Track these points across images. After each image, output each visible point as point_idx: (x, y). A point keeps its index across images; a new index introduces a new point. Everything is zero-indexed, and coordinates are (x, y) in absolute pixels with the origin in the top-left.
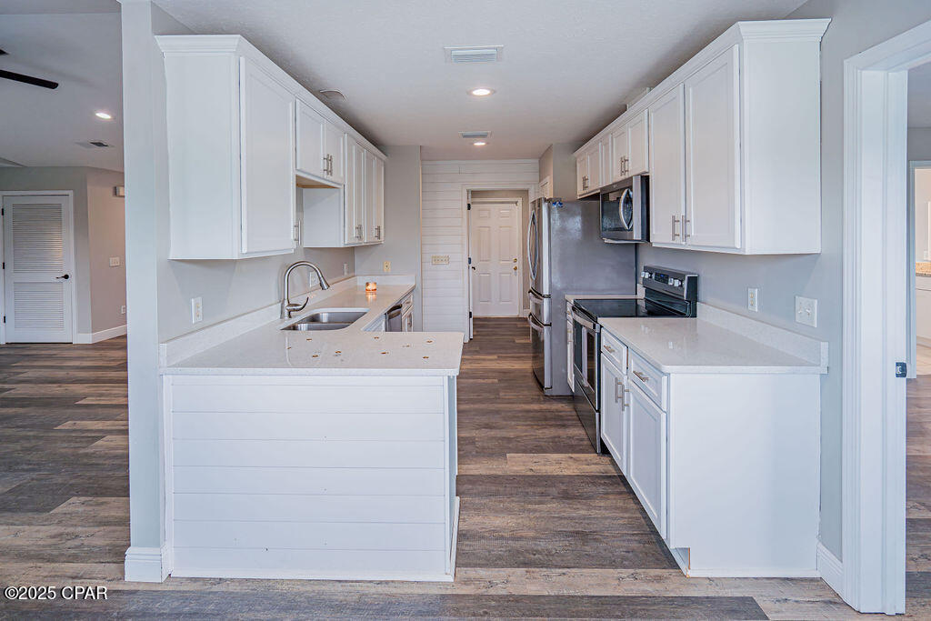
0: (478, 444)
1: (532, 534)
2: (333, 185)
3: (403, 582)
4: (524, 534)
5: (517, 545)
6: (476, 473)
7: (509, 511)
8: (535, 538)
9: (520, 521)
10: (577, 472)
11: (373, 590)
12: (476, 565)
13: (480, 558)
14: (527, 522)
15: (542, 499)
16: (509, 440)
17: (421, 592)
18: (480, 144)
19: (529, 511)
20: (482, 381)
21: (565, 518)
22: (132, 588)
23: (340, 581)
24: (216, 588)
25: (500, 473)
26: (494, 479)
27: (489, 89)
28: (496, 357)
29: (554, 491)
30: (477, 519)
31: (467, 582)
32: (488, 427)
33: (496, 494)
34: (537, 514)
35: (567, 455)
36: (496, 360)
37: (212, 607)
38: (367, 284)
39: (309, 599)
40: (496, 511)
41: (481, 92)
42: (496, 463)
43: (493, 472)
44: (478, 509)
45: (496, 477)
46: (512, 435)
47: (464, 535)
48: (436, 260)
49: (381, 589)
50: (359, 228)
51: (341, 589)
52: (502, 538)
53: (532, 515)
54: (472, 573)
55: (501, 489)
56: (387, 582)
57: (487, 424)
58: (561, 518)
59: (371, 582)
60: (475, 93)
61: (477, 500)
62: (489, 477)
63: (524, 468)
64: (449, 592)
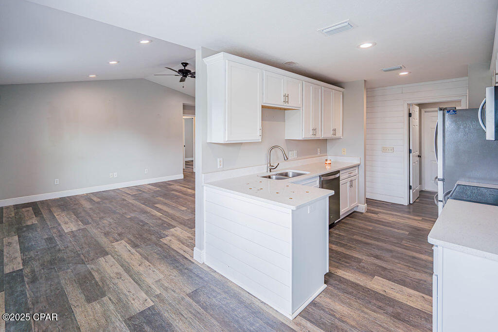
0: (362, 264)
1: (353, 323)
2: (293, 108)
3: (271, 307)
4: (348, 321)
5: (339, 324)
6: (347, 278)
7: (350, 305)
8: (353, 327)
9: (351, 313)
10: (419, 307)
11: (257, 304)
12: (309, 320)
13: (313, 318)
14: (355, 316)
15: (377, 310)
16: (385, 269)
17: (275, 315)
18: (404, 73)
19: (363, 311)
20: (396, 230)
21: (383, 327)
22: (194, 261)
23: (249, 293)
24: (212, 274)
25: (362, 284)
26: (355, 286)
27: (371, 43)
28: (421, 218)
29: (390, 310)
30: (328, 300)
31: (298, 324)
32: (377, 257)
33: (351, 293)
34: (366, 316)
35: (421, 294)
36: (420, 220)
37: (207, 279)
38: (327, 160)
39: (235, 293)
40: (342, 302)
41: (366, 45)
42: (364, 278)
43: (358, 282)
44: (332, 295)
45: (358, 285)
46: (389, 267)
47: (315, 304)
48: (384, 150)
49: (261, 305)
50: (314, 130)
51: (247, 296)
52: (334, 316)
53: (362, 314)
54: (304, 322)
55: (355, 292)
56: (265, 304)
57: (377, 256)
58: (381, 326)
59: (260, 300)
60: (362, 46)
61: (336, 291)
62: (353, 283)
63: (380, 288)
64: (286, 323)
